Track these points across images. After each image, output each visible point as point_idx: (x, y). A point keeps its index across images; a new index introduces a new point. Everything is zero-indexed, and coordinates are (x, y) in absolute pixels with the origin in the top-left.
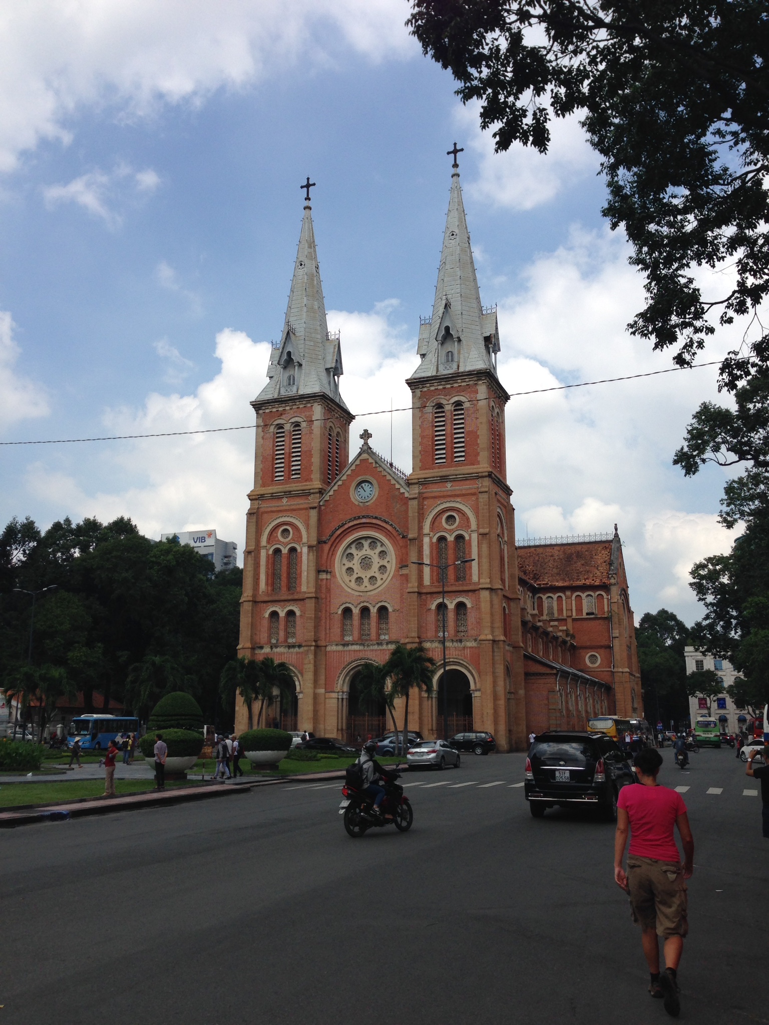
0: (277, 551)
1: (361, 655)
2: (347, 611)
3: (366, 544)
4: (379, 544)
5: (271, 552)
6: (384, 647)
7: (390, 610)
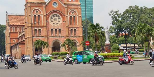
0: (35, 16)
1: (56, 39)
2: (52, 30)
3: (55, 16)
4: (58, 16)
5: (33, 16)
6: (61, 37)
7: (61, 30)
